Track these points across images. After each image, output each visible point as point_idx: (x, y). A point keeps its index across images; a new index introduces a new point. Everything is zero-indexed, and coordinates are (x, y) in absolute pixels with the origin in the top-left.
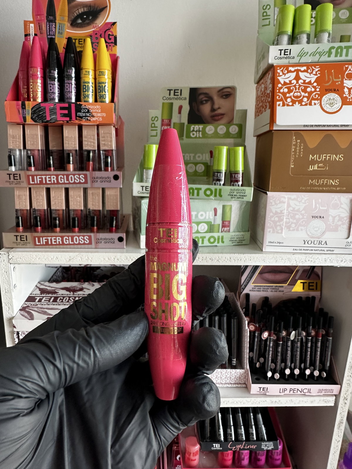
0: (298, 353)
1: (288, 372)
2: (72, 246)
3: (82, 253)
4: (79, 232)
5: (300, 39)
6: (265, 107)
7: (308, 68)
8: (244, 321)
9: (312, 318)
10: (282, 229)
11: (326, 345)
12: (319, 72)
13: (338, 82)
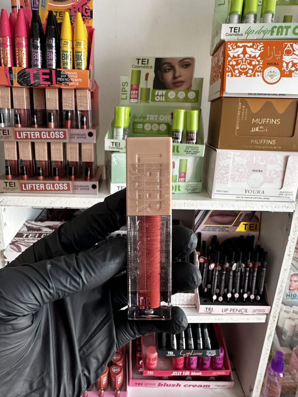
0: (238, 281)
1: (229, 295)
2: (53, 192)
3: (61, 198)
4: (60, 180)
5: (248, 18)
6: (217, 77)
7: (254, 45)
8: (195, 254)
9: (250, 253)
10: (227, 180)
11: (261, 274)
12: (263, 48)
13: (278, 57)
